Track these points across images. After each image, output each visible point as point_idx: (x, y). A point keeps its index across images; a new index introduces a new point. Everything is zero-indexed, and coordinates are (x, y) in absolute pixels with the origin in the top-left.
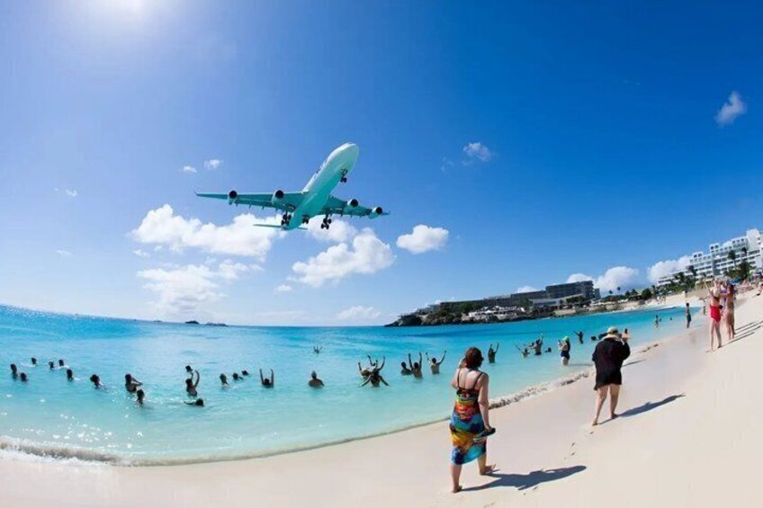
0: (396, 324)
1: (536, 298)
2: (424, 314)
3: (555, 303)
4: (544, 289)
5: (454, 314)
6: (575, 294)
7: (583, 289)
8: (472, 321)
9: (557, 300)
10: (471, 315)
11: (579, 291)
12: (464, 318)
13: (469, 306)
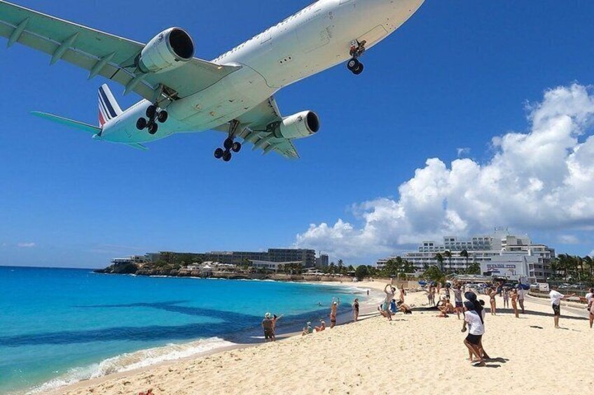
0: (108, 270)
1: (257, 258)
2: (141, 262)
3: (274, 266)
4: (267, 252)
5: (172, 265)
6: (295, 260)
7: (304, 257)
8: (189, 274)
9: (277, 264)
10: (190, 268)
11: (300, 259)
12: (183, 270)
13: (189, 259)
